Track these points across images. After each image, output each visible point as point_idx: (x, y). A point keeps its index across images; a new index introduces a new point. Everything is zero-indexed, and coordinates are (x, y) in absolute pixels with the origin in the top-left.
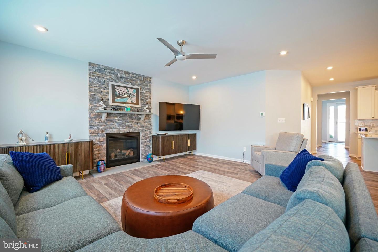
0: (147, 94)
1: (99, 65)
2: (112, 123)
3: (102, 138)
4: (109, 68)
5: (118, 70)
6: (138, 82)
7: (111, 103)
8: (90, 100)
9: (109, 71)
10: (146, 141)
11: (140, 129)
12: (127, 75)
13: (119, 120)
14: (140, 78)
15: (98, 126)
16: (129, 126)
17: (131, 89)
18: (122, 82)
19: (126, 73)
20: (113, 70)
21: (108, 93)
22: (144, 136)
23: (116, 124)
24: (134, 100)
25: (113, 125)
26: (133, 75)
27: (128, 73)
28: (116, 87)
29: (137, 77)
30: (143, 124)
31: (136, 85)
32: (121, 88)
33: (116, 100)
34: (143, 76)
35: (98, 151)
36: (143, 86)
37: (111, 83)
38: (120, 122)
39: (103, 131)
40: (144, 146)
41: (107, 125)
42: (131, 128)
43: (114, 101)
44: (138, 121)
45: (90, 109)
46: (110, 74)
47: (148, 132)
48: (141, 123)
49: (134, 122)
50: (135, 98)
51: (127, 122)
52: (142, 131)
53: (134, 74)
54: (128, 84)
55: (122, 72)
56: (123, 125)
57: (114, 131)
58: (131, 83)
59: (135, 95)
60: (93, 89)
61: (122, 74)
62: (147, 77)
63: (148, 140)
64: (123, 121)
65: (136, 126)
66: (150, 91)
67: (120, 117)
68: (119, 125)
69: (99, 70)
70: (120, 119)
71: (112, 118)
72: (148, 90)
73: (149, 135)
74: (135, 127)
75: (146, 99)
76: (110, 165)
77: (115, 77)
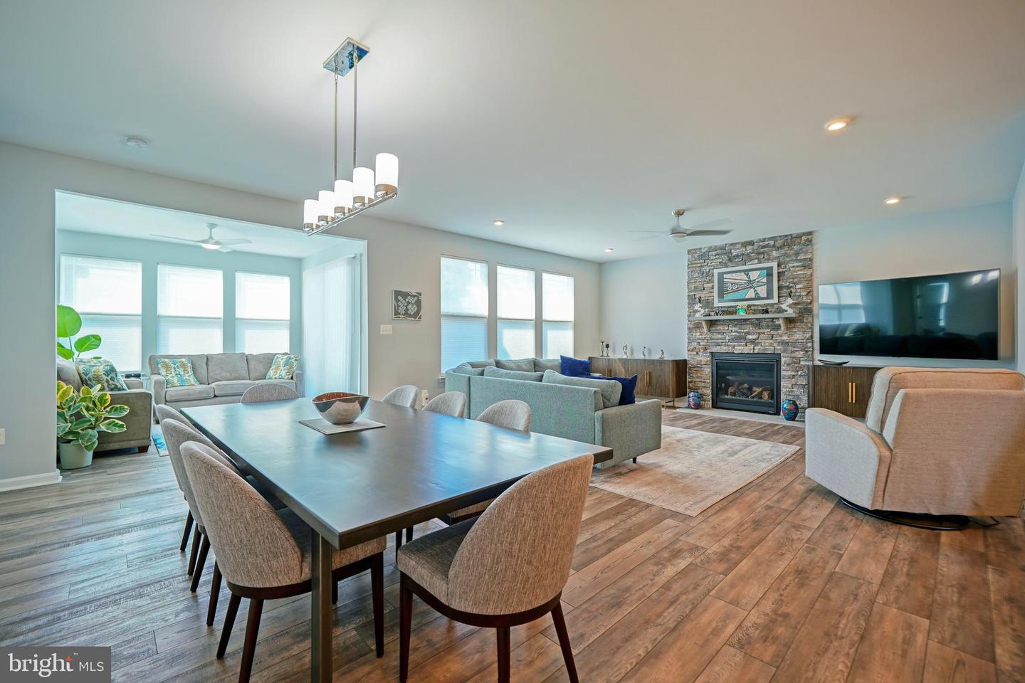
0: (800, 272)
1: (700, 249)
2: (720, 336)
3: (704, 358)
4: (716, 246)
5: (732, 244)
6: (775, 253)
7: (717, 304)
8: (689, 304)
9: (714, 253)
10: (793, 373)
11: (779, 347)
12: (749, 248)
13: (734, 331)
14: (779, 243)
15: (698, 341)
16: (753, 342)
17: (755, 272)
18: (737, 265)
19: (745, 244)
20: (722, 248)
21: (713, 288)
22: (787, 362)
23: (728, 338)
24: (762, 291)
25: (721, 339)
26: (761, 243)
27: (751, 243)
28: (725, 276)
29: (772, 243)
30: (785, 338)
31: (768, 260)
32: (734, 276)
33: (726, 297)
34: (786, 236)
35: (698, 377)
36: (787, 257)
37: (716, 272)
38: (734, 334)
39: (706, 349)
40: (790, 386)
41: (711, 339)
42: (756, 344)
43: (721, 299)
44: (772, 332)
45: (689, 316)
46: (717, 257)
47: (800, 356)
48: (781, 336)
49: (764, 333)
50: (765, 288)
51: (748, 333)
52: (785, 351)
53: (764, 240)
54: (750, 263)
55: (738, 246)
56: (738, 339)
57: (724, 349)
58: (757, 261)
59: (765, 280)
60: (693, 286)
61: (738, 249)
62: (798, 234)
63: (799, 373)
64: (740, 333)
65: (768, 341)
66: (808, 264)
67: (735, 326)
68: (732, 339)
69: (701, 256)
70: (733, 329)
71: (720, 328)
72: (800, 264)
73: (802, 363)
74: (767, 344)
75: (795, 284)
76: (720, 404)
77: (725, 258)
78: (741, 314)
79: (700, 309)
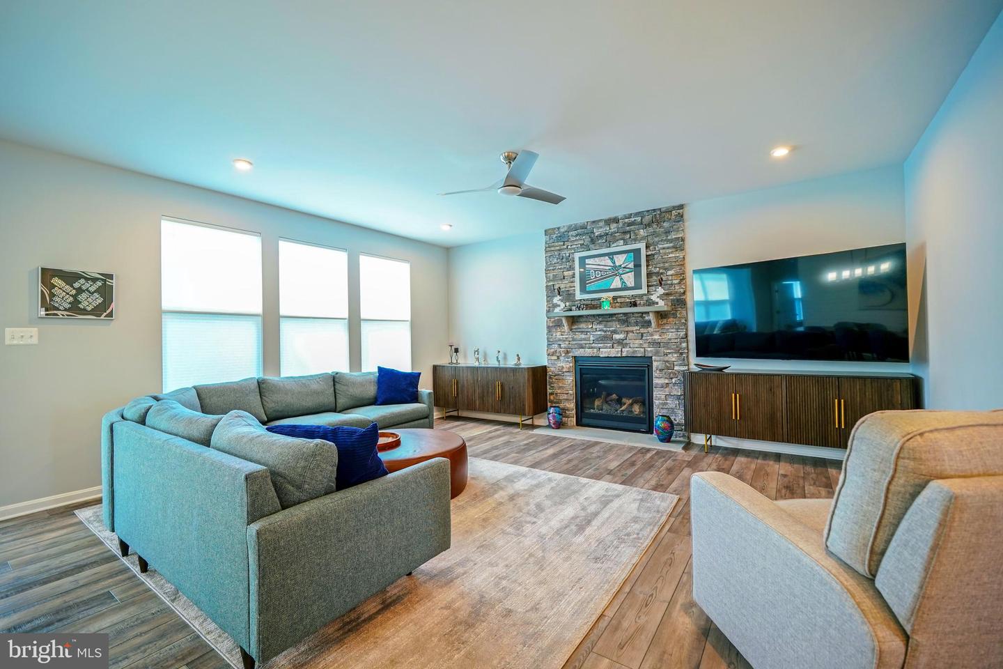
0: (671, 255)
1: (558, 228)
2: (583, 336)
3: (566, 364)
4: (576, 225)
5: (594, 222)
6: (642, 232)
7: (579, 296)
8: (548, 297)
9: (574, 233)
10: (667, 381)
11: (649, 349)
12: (614, 226)
13: (597, 329)
14: (647, 219)
15: (559, 343)
16: (620, 342)
17: (620, 256)
18: (601, 247)
19: (608, 222)
20: (583, 227)
21: (573, 276)
22: (660, 368)
23: (592, 338)
24: (630, 279)
25: (585, 339)
26: (626, 220)
27: (616, 220)
28: (587, 261)
29: (639, 219)
30: (656, 337)
31: (635, 240)
32: (597, 260)
33: (589, 288)
34: (654, 210)
35: (560, 388)
36: (656, 237)
37: (577, 256)
38: (599, 333)
39: (568, 352)
40: (663, 397)
41: (574, 340)
42: (624, 346)
43: (583, 290)
44: (642, 330)
45: (548, 311)
46: (577, 238)
47: (674, 359)
48: (652, 335)
49: (632, 332)
50: (631, 275)
51: (615, 332)
52: (657, 353)
53: (630, 216)
54: (615, 245)
55: (601, 224)
56: (604, 339)
57: (588, 352)
58: (622, 241)
59: (631, 265)
60: (551, 275)
61: (601, 227)
62: (667, 208)
63: (674, 380)
64: (605, 331)
65: (637, 342)
66: (679, 245)
67: (600, 323)
68: (597, 340)
69: (560, 237)
70: (598, 326)
71: (583, 326)
72: (671, 245)
73: (676, 368)
74: (636, 346)
75: (665, 269)
76: (585, 421)
77: (587, 239)
78: (606, 308)
79: (559, 303)
